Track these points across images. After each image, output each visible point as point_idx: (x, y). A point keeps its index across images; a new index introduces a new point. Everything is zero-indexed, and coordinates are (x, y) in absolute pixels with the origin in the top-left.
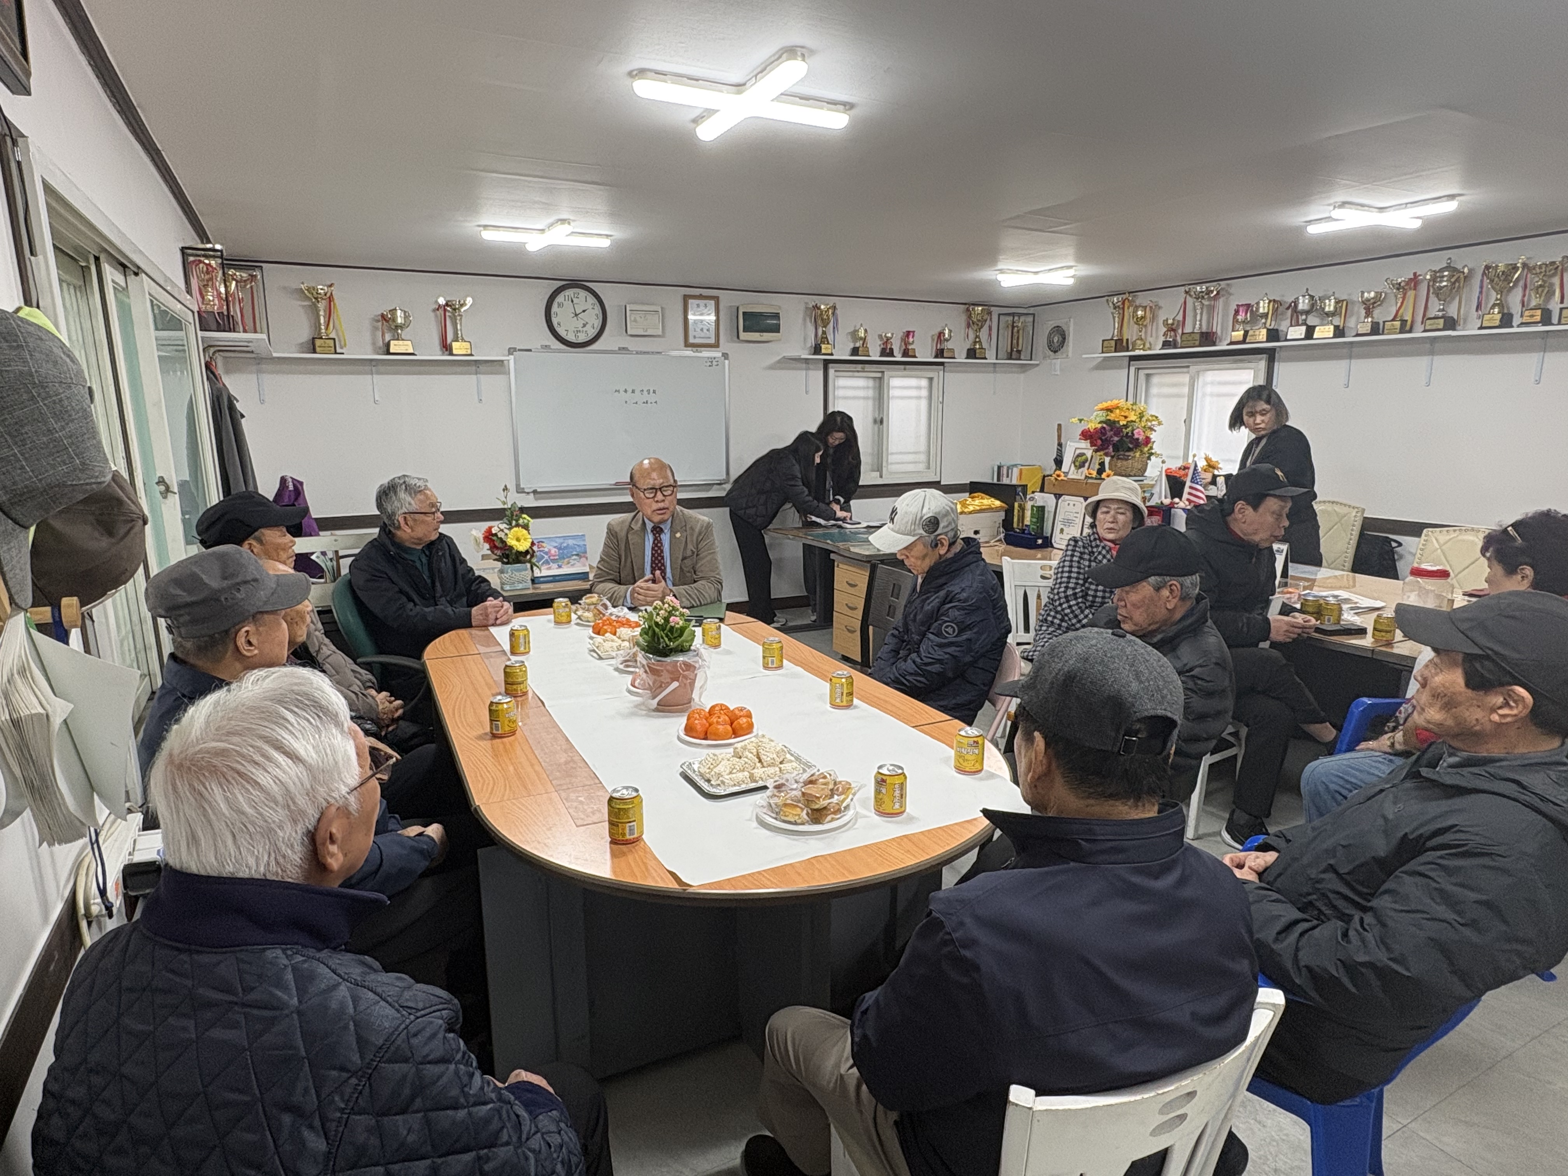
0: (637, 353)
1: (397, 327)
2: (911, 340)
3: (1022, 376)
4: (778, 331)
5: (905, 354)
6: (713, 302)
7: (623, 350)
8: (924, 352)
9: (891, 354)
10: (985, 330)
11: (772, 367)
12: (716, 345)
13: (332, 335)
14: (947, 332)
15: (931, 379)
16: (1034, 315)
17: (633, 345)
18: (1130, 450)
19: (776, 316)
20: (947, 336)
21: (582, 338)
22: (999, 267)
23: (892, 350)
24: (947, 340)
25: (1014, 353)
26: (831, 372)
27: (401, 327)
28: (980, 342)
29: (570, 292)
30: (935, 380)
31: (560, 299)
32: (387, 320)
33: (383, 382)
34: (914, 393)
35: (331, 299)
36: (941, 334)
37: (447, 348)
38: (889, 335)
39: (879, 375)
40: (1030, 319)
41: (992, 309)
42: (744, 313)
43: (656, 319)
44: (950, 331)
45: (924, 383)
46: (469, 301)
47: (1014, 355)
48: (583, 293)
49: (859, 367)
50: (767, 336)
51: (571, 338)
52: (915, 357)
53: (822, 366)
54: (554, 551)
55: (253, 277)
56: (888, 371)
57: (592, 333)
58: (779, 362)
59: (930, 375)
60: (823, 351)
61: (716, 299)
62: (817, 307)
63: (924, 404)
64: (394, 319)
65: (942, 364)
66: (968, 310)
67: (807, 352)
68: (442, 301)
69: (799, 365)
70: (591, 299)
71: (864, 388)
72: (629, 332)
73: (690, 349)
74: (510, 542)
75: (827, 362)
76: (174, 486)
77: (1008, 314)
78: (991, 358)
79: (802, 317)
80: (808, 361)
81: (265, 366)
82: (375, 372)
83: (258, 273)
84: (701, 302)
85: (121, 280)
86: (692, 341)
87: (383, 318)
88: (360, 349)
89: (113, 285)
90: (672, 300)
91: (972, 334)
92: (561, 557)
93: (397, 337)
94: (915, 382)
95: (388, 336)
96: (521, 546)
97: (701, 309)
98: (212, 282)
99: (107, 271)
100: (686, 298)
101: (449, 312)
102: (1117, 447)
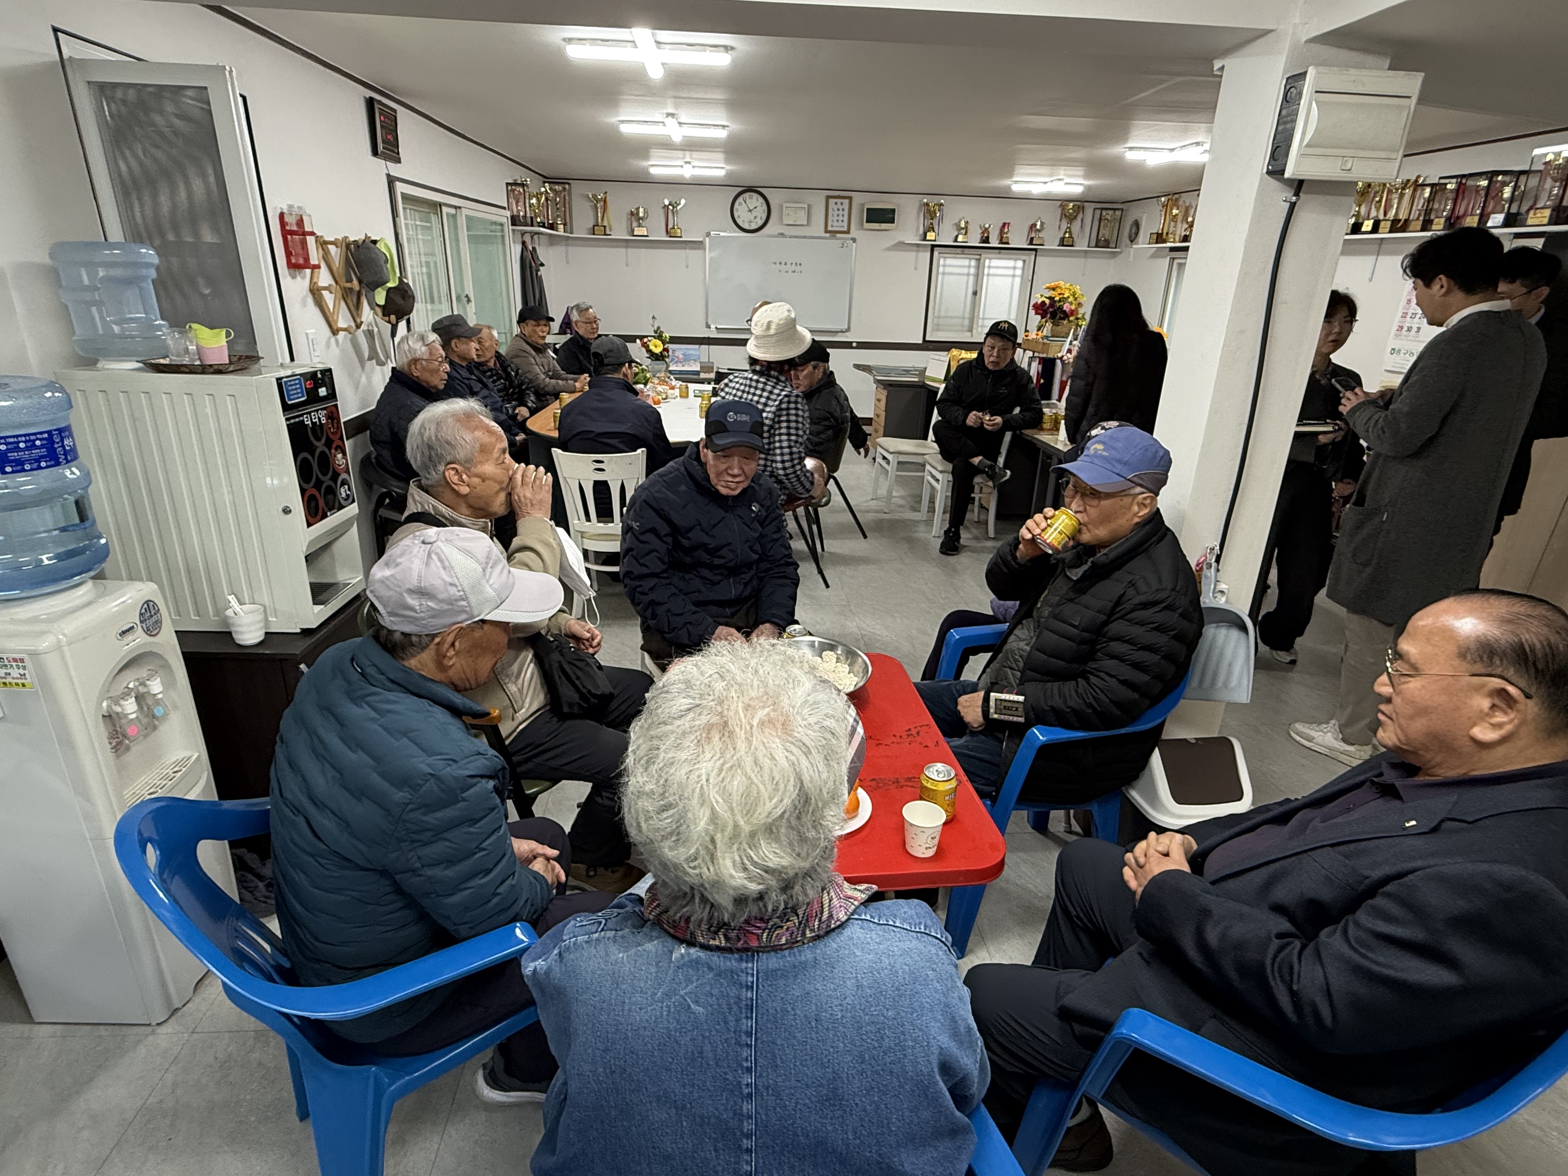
0: (791, 237)
2: (1006, 230)
3: (1112, 261)
4: (893, 222)
5: (1001, 242)
6: (846, 202)
7: (782, 235)
8: (1018, 240)
9: (986, 240)
10: (1078, 223)
11: (890, 249)
12: (848, 232)
13: (605, 224)
14: (1039, 223)
15: (1024, 261)
16: (1122, 210)
17: (788, 231)
19: (893, 211)
20: (1038, 227)
21: (754, 226)
23: (988, 238)
24: (1039, 231)
25: (1102, 243)
26: (936, 253)
27: (641, 218)
28: (1070, 233)
29: (747, 195)
30: (1027, 263)
31: (740, 199)
32: (634, 214)
33: (634, 253)
34: (1011, 272)
35: (605, 202)
36: (1033, 226)
37: (667, 232)
38: (987, 226)
39: (979, 257)
40: (1118, 213)
41: (1086, 204)
42: (868, 209)
43: (803, 214)
44: (1042, 224)
45: (1020, 264)
46: (683, 202)
48: (755, 195)
49: (959, 250)
50: (884, 226)
51: (746, 226)
52: (1010, 244)
53: (928, 249)
55: (564, 189)
56: (985, 254)
57: (760, 223)
58: (895, 245)
59: (1024, 258)
60: (929, 238)
61: (850, 198)
62: (927, 204)
63: (1018, 280)
64: (638, 214)
65: (1035, 250)
66: (1061, 205)
67: (917, 238)
68: (667, 202)
69: (910, 248)
70: (761, 200)
71: (964, 267)
72: (785, 222)
73: (828, 235)
74: (652, 347)
75: (933, 246)
76: (472, 299)
77: (1102, 209)
78: (1081, 245)
79: (915, 211)
80: (918, 245)
81: (570, 242)
82: (627, 247)
83: (567, 186)
84: (839, 201)
85: (453, 211)
86: (830, 228)
87: (632, 214)
88: (619, 233)
89: (448, 214)
90: (818, 201)
91: (1065, 225)
92: (685, 360)
93: (639, 226)
94: (1011, 263)
95: (635, 224)
96: (658, 350)
97: (839, 206)
98: (522, 200)
99: (444, 209)
100: (828, 198)
101: (669, 210)
102: (1053, 316)
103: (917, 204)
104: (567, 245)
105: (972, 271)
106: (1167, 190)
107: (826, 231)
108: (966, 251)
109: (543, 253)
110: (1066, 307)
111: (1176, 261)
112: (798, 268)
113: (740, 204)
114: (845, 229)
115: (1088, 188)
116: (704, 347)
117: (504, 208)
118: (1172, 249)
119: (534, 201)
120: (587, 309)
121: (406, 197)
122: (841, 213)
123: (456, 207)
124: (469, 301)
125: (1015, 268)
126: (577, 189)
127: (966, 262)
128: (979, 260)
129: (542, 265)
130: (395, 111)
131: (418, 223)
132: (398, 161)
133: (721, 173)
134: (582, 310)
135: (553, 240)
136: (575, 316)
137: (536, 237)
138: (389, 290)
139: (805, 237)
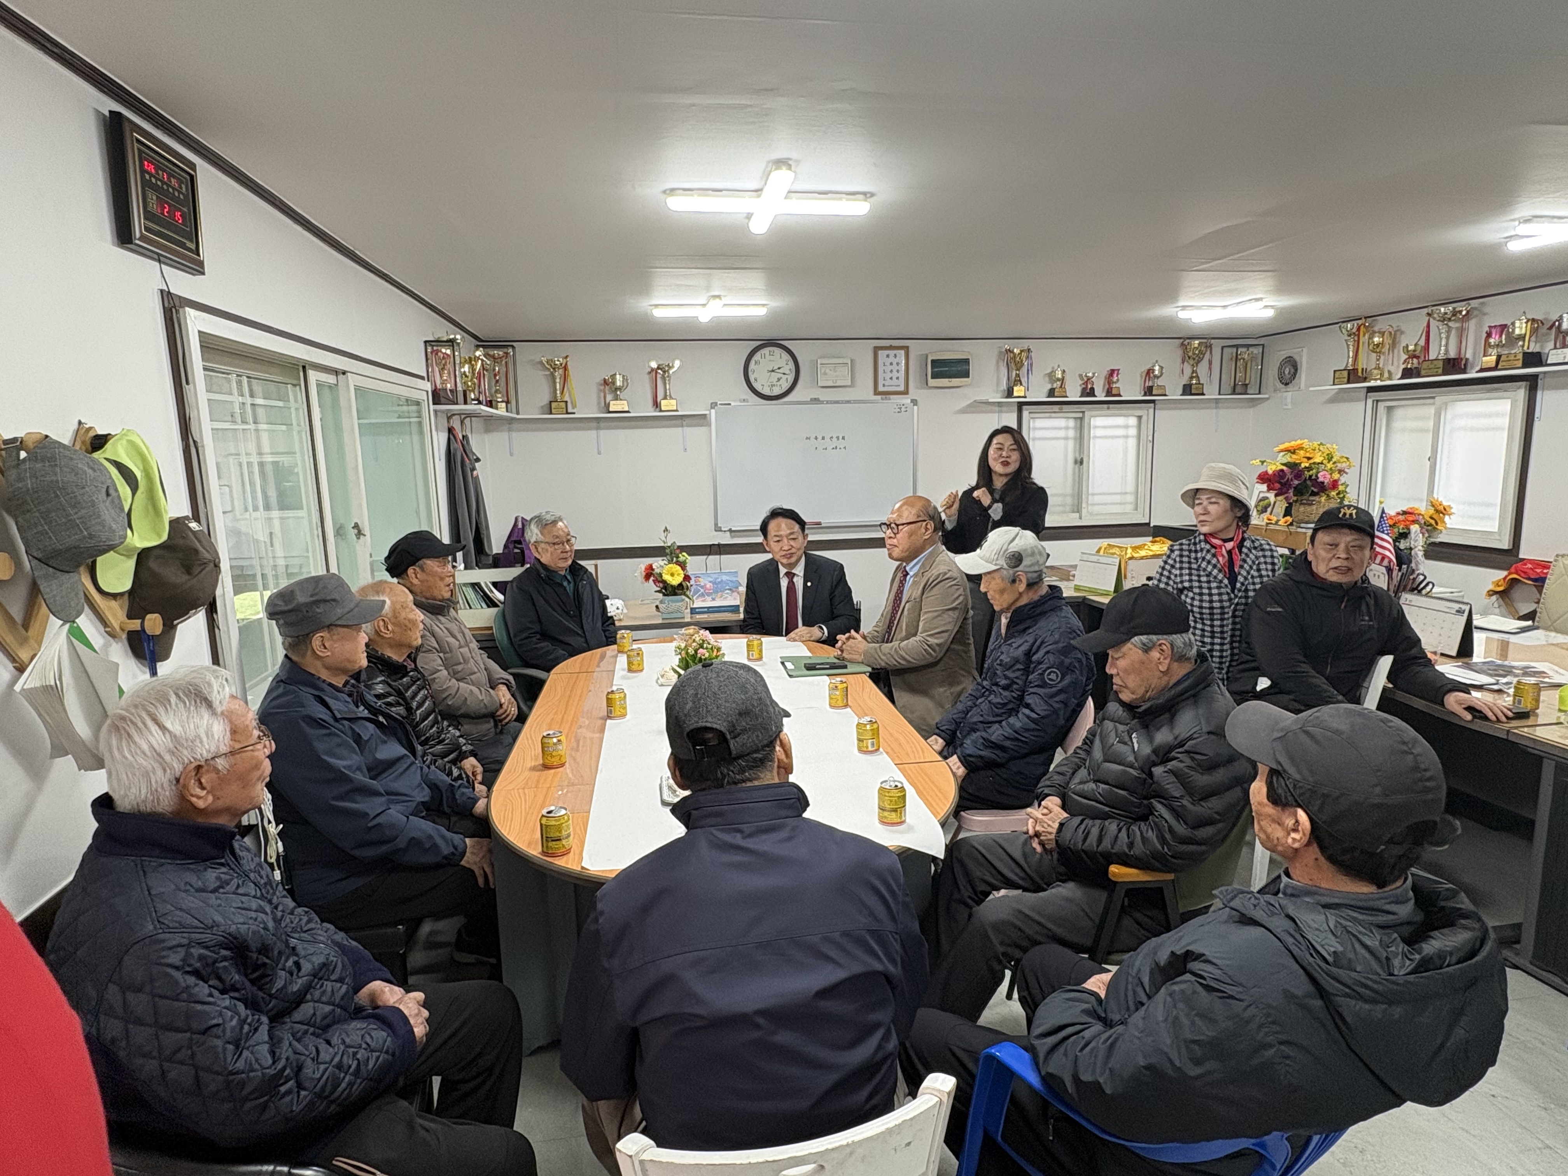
0: (828, 402)
1: (617, 389)
2: (1115, 379)
3: (1252, 410)
4: (968, 376)
5: (1109, 393)
6: (903, 352)
7: (815, 401)
8: (1130, 390)
9: (1092, 393)
10: (1204, 364)
11: (964, 411)
12: (906, 392)
13: (566, 398)
14: (1157, 368)
15: (1140, 418)
16: (1263, 345)
17: (823, 395)
18: (1314, 494)
19: (966, 361)
20: (1157, 373)
21: (777, 391)
22: (1181, 303)
23: (1092, 389)
24: (1158, 377)
25: (1239, 388)
26: (1025, 414)
27: (619, 389)
28: (1197, 377)
29: (766, 351)
30: (1144, 419)
31: (757, 356)
32: (608, 384)
33: (608, 435)
34: (1121, 432)
35: (565, 368)
36: (1150, 372)
37: (656, 405)
38: (1090, 375)
39: (1080, 415)
40: (1256, 351)
41: (1213, 341)
42: (933, 361)
43: (845, 371)
44: (1161, 368)
45: (1133, 421)
46: (677, 364)
47: (1238, 390)
48: (777, 351)
49: (1056, 408)
50: (955, 381)
51: (766, 391)
52: (1119, 395)
53: (1016, 408)
54: (709, 585)
55: (507, 354)
56: (1089, 411)
57: (786, 386)
58: (970, 406)
59: (1139, 413)
60: (1015, 394)
61: (906, 349)
62: (1010, 351)
63: (1132, 443)
64: (614, 383)
65: (1153, 401)
66: (1182, 344)
67: (999, 395)
68: (654, 365)
69: (990, 408)
70: (786, 356)
71: (1060, 429)
72: (820, 384)
73: (879, 397)
74: (667, 577)
75: (1020, 405)
76: (366, 530)
77: (1237, 346)
78: (1211, 393)
79: (994, 361)
80: (999, 404)
81: (515, 426)
82: (598, 428)
83: (510, 350)
84: (892, 353)
85: (331, 379)
86: (881, 388)
87: (605, 382)
88: (587, 409)
89: (320, 385)
90: (863, 353)
91: (1188, 370)
92: (716, 591)
93: (616, 398)
94: (1120, 421)
95: (609, 397)
96: (675, 581)
97: (892, 359)
98: (449, 366)
99: (313, 375)
100: (876, 349)
101: (660, 374)
102: (1299, 491)
103: (998, 352)
104: (510, 430)
105: (1072, 433)
106: (1356, 314)
108: (1064, 407)
109: (479, 444)
110: (1324, 477)
111: (1381, 406)
112: (841, 443)
113: (757, 363)
114: (902, 388)
116: (713, 559)
117: (422, 378)
118: (1371, 389)
119: (466, 368)
120: (554, 522)
121: (209, 344)
122: (895, 366)
124: (360, 533)
126: (525, 354)
127: (1061, 423)
128: (1081, 419)
129: (478, 460)
130: (193, 166)
132: (196, 267)
133: (762, 312)
134: (546, 524)
135: (491, 423)
137: (467, 421)
138: (143, 556)
139: (848, 402)
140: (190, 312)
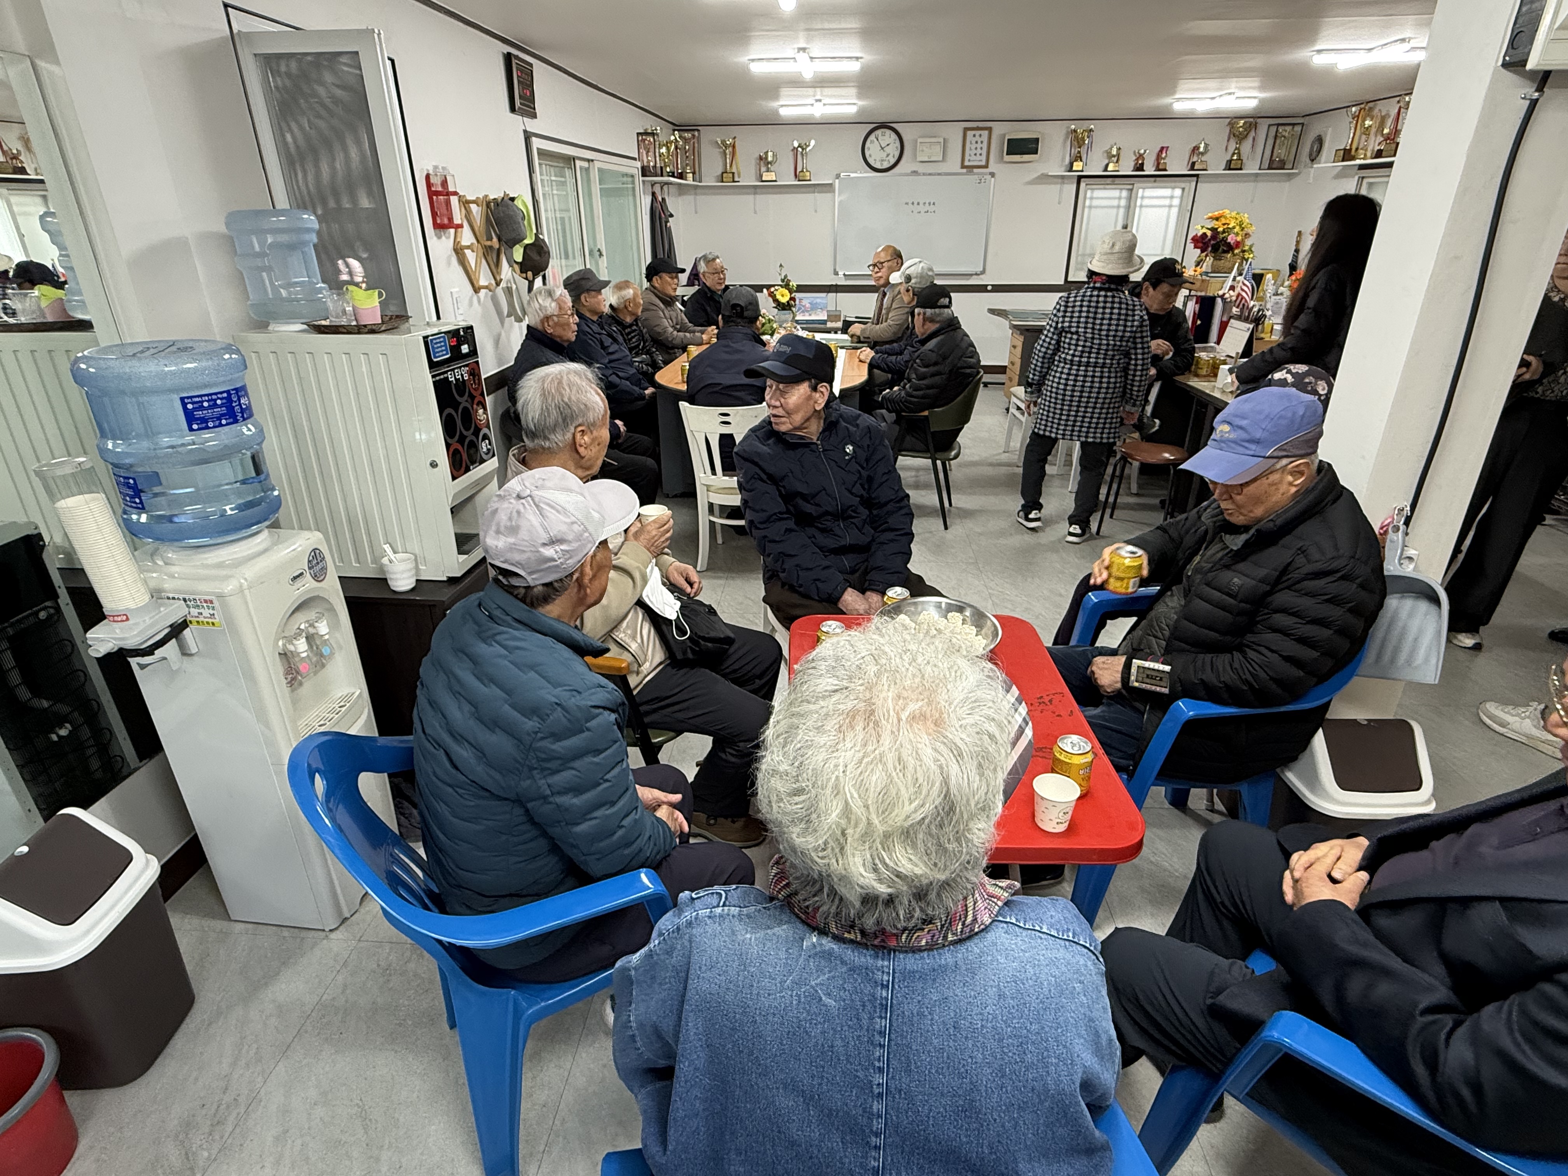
0: (924, 174)
2: (1164, 155)
3: (1287, 184)
4: (1037, 153)
5: (1158, 168)
6: (986, 133)
7: (915, 173)
8: (1176, 165)
9: (1140, 168)
10: (1248, 141)
11: (1031, 183)
12: (986, 166)
13: (734, 170)
15: (1183, 189)
16: (1303, 124)
17: (921, 168)
19: (1036, 140)
20: (1201, 150)
21: (886, 165)
22: (1177, 96)
23: (1142, 164)
24: (1202, 154)
26: (1083, 185)
27: (769, 163)
28: (1239, 154)
29: (879, 132)
30: (1186, 190)
31: (872, 137)
32: (762, 159)
33: (761, 198)
34: (1167, 202)
35: (734, 147)
36: (1196, 149)
37: (796, 176)
38: (1142, 151)
39: (1130, 187)
40: (1298, 129)
41: (1259, 120)
42: (1009, 140)
43: (938, 149)
44: (1206, 145)
45: (1178, 192)
46: (813, 143)
47: (1276, 165)
48: (888, 132)
49: (1109, 180)
50: (1026, 157)
51: (878, 166)
52: (1165, 170)
53: (1075, 181)
54: (808, 305)
55: (694, 136)
56: (1138, 184)
57: (892, 161)
58: (1039, 178)
59: (1183, 185)
60: (1074, 168)
61: (990, 129)
62: (1075, 131)
63: (1175, 211)
64: (766, 158)
65: (1197, 176)
66: (1229, 123)
67: (1063, 169)
68: (796, 144)
69: (1054, 180)
70: (894, 136)
71: (1114, 198)
72: (919, 159)
73: (964, 170)
74: (779, 297)
75: (1080, 178)
76: (604, 253)
77: (1278, 125)
78: (1252, 168)
79: (1061, 140)
80: (1063, 177)
81: (699, 191)
82: (755, 194)
83: (696, 133)
84: (978, 133)
85: (586, 164)
86: (967, 163)
87: (761, 158)
88: (747, 179)
89: (581, 168)
90: (954, 133)
91: (1232, 146)
92: (812, 309)
93: (768, 170)
94: (1167, 192)
95: (763, 169)
96: (784, 300)
97: (977, 138)
98: (652, 150)
99: (578, 163)
100: (966, 130)
101: (799, 152)
102: (1215, 249)
103: (1064, 131)
104: (696, 194)
105: (1123, 203)
106: (1360, 99)
107: (963, 167)
108: (1117, 180)
109: (673, 204)
110: (1231, 239)
111: (1365, 181)
112: (932, 208)
113: (872, 142)
114: (983, 163)
115: (1262, 101)
116: (832, 295)
117: (635, 159)
118: (1362, 167)
119: (664, 150)
120: (714, 260)
121: (542, 153)
122: (979, 145)
123: (589, 161)
124: (601, 255)
125: (1172, 197)
126: (708, 136)
127: (1115, 193)
128: (1131, 190)
129: (671, 216)
130: (531, 65)
131: (553, 178)
132: (534, 116)
133: (852, 110)
134: (709, 260)
135: (682, 190)
136: (702, 267)
137: (665, 187)
138: (526, 247)
139: (939, 174)
140: (534, 139)
